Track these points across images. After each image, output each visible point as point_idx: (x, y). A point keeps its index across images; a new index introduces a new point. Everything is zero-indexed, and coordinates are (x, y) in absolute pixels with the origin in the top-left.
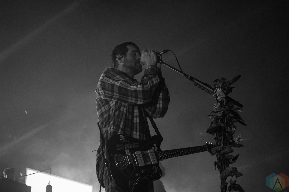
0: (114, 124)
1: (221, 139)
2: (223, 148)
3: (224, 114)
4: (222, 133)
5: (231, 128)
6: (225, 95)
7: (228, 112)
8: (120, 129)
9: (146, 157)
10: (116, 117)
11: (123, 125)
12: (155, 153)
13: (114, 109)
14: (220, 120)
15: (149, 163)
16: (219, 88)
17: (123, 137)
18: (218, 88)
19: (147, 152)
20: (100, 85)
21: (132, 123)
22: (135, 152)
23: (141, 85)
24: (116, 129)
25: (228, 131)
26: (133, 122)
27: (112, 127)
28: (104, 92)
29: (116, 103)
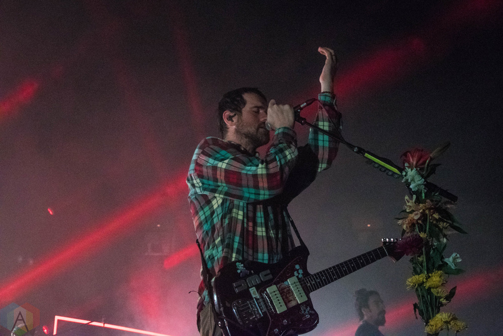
0: (222, 241)
1: (423, 261)
2: (428, 277)
3: (424, 215)
4: (424, 249)
5: (438, 240)
6: (423, 180)
7: (432, 211)
8: (235, 250)
9: (286, 294)
10: (225, 228)
11: (239, 243)
12: (300, 282)
13: (220, 214)
14: (418, 227)
15: (293, 304)
16: (411, 167)
17: (242, 265)
18: (409, 167)
19: (286, 283)
20: (193, 170)
21: (255, 237)
22: (267, 289)
23: (265, 164)
24: (228, 253)
25: (434, 246)
26: (257, 235)
27: (220, 249)
28: (201, 181)
29: (224, 201)
